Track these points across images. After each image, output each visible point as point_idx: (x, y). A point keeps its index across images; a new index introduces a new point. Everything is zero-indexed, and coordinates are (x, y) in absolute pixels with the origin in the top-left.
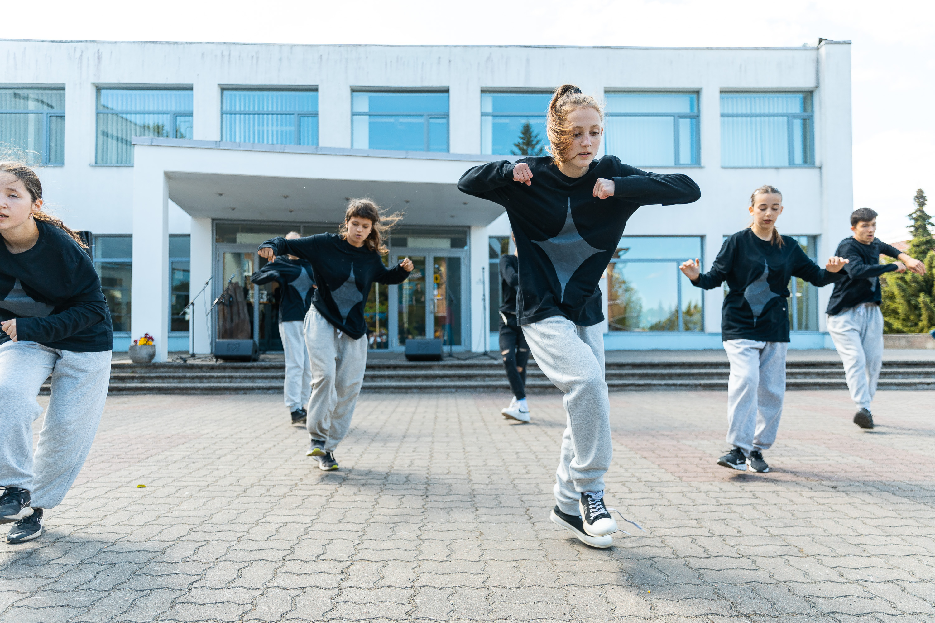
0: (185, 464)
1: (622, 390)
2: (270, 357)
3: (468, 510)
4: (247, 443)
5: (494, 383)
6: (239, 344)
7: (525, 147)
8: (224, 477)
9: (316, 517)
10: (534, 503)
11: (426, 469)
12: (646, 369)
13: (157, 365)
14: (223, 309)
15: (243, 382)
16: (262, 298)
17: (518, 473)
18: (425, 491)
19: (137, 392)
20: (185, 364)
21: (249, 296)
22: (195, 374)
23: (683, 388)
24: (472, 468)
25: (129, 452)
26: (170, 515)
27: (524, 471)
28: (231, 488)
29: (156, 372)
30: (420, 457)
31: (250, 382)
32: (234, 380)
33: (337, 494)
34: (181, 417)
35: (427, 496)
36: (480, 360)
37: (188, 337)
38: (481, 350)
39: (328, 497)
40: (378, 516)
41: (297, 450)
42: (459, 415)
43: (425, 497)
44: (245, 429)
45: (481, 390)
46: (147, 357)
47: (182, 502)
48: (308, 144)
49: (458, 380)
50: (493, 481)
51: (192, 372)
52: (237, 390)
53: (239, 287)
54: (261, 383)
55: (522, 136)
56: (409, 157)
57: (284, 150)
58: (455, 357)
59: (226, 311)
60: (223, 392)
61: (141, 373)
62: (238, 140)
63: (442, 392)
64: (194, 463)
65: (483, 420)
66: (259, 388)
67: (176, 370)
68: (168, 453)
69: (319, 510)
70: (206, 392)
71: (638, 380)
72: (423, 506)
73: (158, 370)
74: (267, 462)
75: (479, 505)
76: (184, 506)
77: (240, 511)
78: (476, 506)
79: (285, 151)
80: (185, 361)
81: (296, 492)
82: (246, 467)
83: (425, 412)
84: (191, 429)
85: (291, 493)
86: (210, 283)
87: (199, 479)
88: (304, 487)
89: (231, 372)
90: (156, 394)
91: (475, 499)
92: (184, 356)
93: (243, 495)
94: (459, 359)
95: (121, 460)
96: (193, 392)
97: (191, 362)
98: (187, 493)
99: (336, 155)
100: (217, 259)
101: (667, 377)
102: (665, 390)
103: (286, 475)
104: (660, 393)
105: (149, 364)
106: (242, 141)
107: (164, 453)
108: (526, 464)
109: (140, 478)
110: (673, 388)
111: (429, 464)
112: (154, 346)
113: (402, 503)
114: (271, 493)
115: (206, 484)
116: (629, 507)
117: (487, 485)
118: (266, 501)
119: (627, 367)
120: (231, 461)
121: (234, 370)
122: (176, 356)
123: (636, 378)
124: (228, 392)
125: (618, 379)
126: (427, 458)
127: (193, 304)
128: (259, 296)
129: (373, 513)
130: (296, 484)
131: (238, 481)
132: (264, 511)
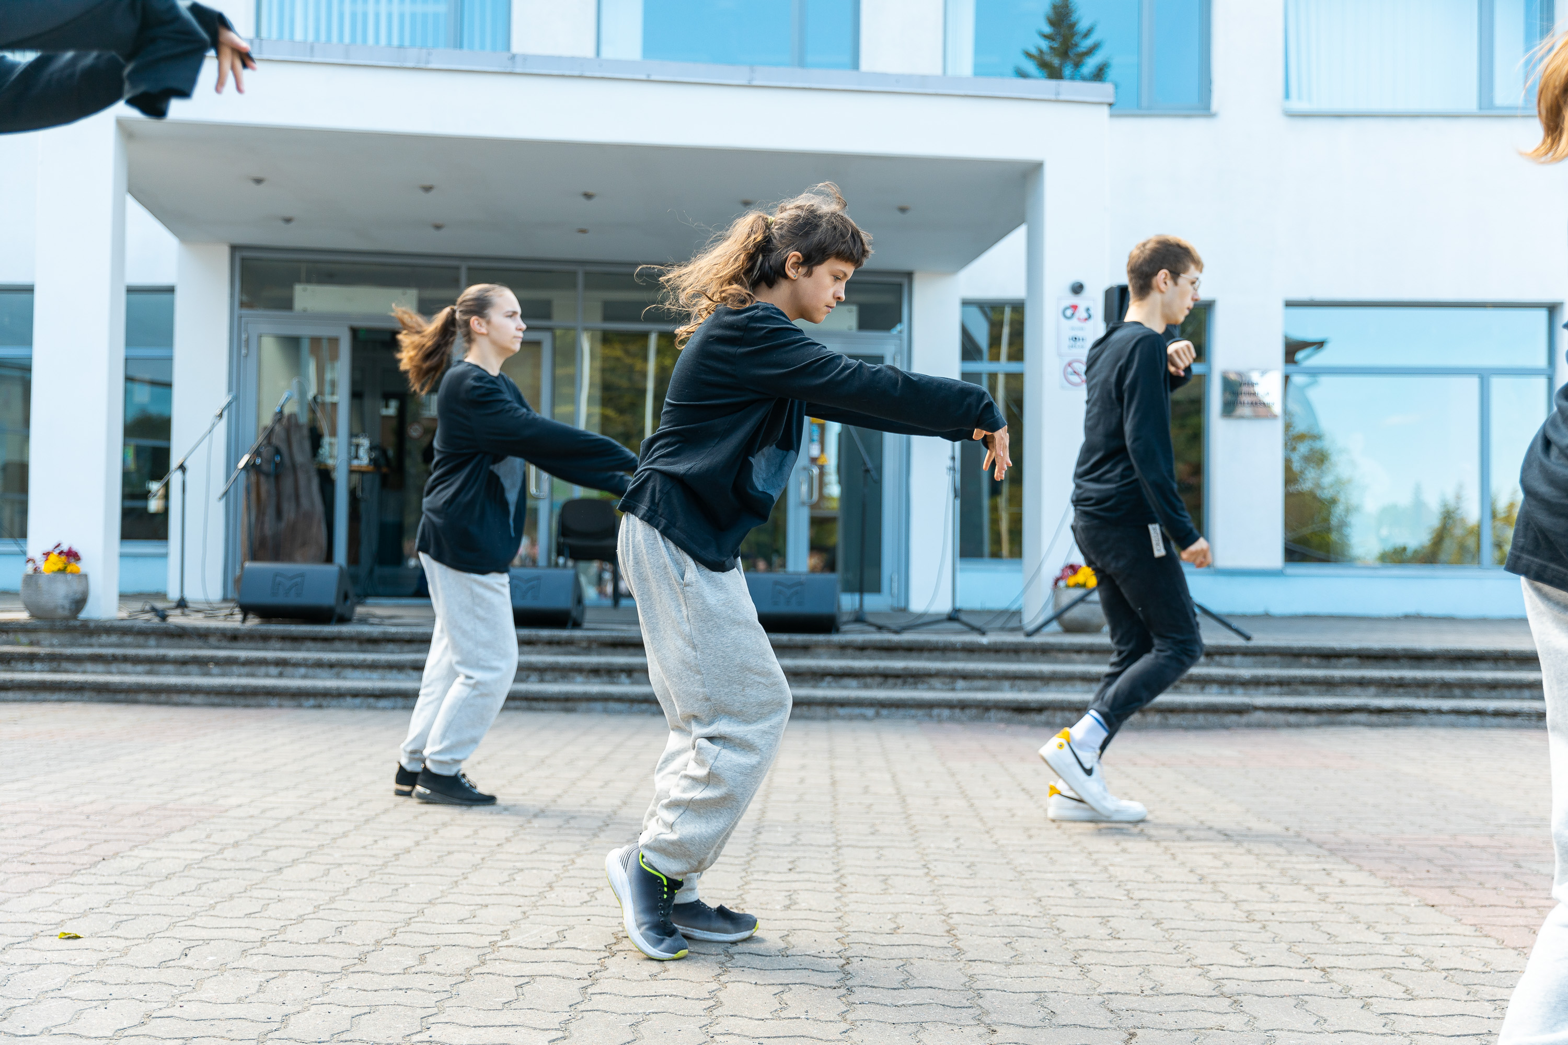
0: (193, 883)
1: (1332, 724)
2: (379, 611)
3: (967, 1030)
4: (345, 835)
5: (980, 696)
6: (302, 575)
7: (1056, 62)
8: (301, 919)
9: (560, 1034)
10: (1147, 1019)
11: (832, 916)
12: (1402, 667)
13: (92, 625)
14: (258, 484)
15: (314, 677)
16: (357, 457)
17: (1086, 937)
18: (841, 975)
19: (42, 695)
20: (163, 625)
21: (321, 451)
22: (191, 653)
23: (1504, 720)
24: (956, 919)
25: (45, 846)
26: (176, 1011)
27: (1103, 932)
28: (323, 949)
29: (91, 646)
30: (809, 885)
31: (331, 678)
32: (289, 670)
33: (605, 974)
34: (164, 761)
35: (850, 990)
36: (937, 632)
37: (165, 556)
38: (943, 606)
39: (585, 983)
40: (727, 1038)
41: (479, 856)
42: (894, 777)
43: (843, 991)
44: (335, 799)
45: (946, 712)
46: (67, 604)
47: (202, 980)
48: (483, 47)
49: (880, 686)
50: (1023, 955)
51: (180, 647)
52: (297, 697)
53: (298, 426)
54: (358, 679)
55: (1047, 29)
56: (755, 83)
57: (428, 62)
58: (871, 624)
59: (264, 488)
60: (261, 700)
61: (52, 645)
62: (299, 36)
63: (838, 717)
64: (216, 880)
65: (964, 794)
66: (356, 694)
67: (141, 640)
68: (147, 854)
69: (566, 1016)
70: (216, 700)
71: (1377, 696)
72: (843, 1014)
73: (94, 640)
74: (406, 885)
75: (994, 1017)
76: (209, 990)
77: (357, 1011)
78: (987, 1020)
79: (430, 66)
80: (164, 617)
81: (497, 967)
82: (352, 895)
83: (803, 767)
84: (194, 794)
85: (483, 969)
86: (225, 414)
87: (236, 923)
88: (516, 954)
89: (282, 650)
90: (91, 701)
91: (980, 1002)
92: (159, 605)
93: (359, 968)
94: (880, 628)
95: (28, 868)
96: (186, 698)
97: (176, 619)
98: (211, 958)
99: (563, 76)
100: (244, 351)
101: (1457, 692)
102: (1453, 725)
103: (461, 921)
104: (1441, 732)
105: (72, 623)
106: (323, 38)
107: (136, 852)
108: (1106, 912)
109: (84, 914)
110: (1474, 719)
111: (838, 904)
112: (85, 576)
113: (784, 1006)
114: (430, 965)
115: (257, 936)
116: (1415, 1037)
117: (1008, 965)
118: (420, 985)
119: (1345, 661)
120: (312, 880)
121: (288, 644)
122: (138, 606)
123: (1372, 690)
124: (275, 701)
125: (1321, 694)
126: (830, 887)
127: (182, 468)
128: (349, 453)
129: (712, 1030)
130: (493, 944)
131: (339, 930)
132: (422, 1013)
